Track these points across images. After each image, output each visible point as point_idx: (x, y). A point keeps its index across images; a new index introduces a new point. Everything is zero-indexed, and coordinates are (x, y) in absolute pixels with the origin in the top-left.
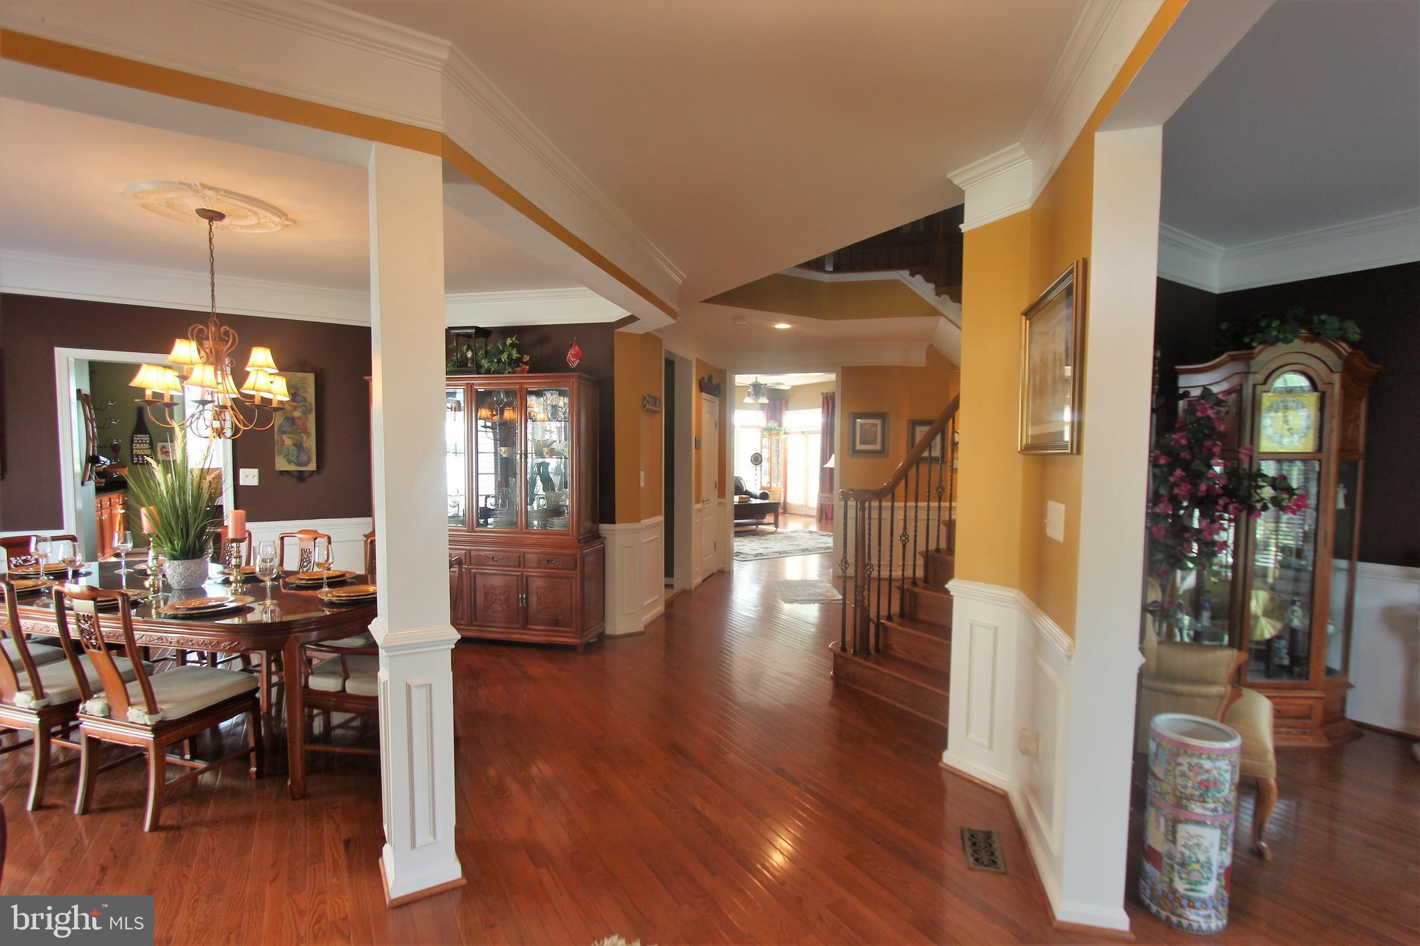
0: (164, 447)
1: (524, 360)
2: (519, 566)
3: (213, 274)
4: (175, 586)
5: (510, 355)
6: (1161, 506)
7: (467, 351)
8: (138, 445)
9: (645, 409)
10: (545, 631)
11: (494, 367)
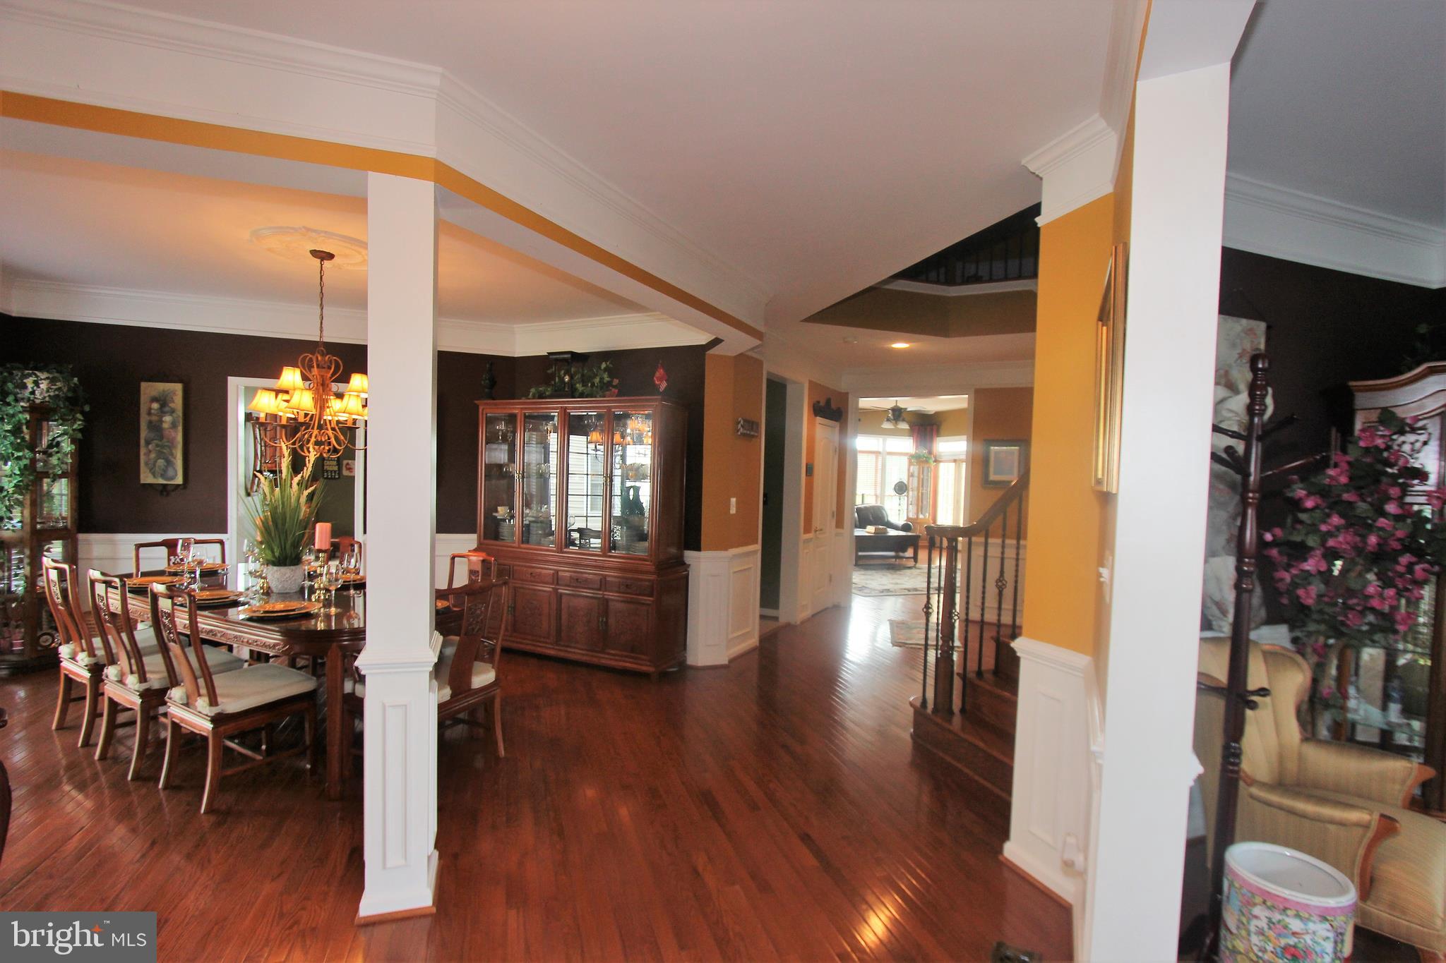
0: (348, 464)
1: (614, 384)
2: (600, 590)
3: (322, 308)
4: (275, 590)
5: (602, 379)
7: (565, 376)
8: (328, 462)
9: (739, 433)
10: (622, 656)
11: (587, 390)
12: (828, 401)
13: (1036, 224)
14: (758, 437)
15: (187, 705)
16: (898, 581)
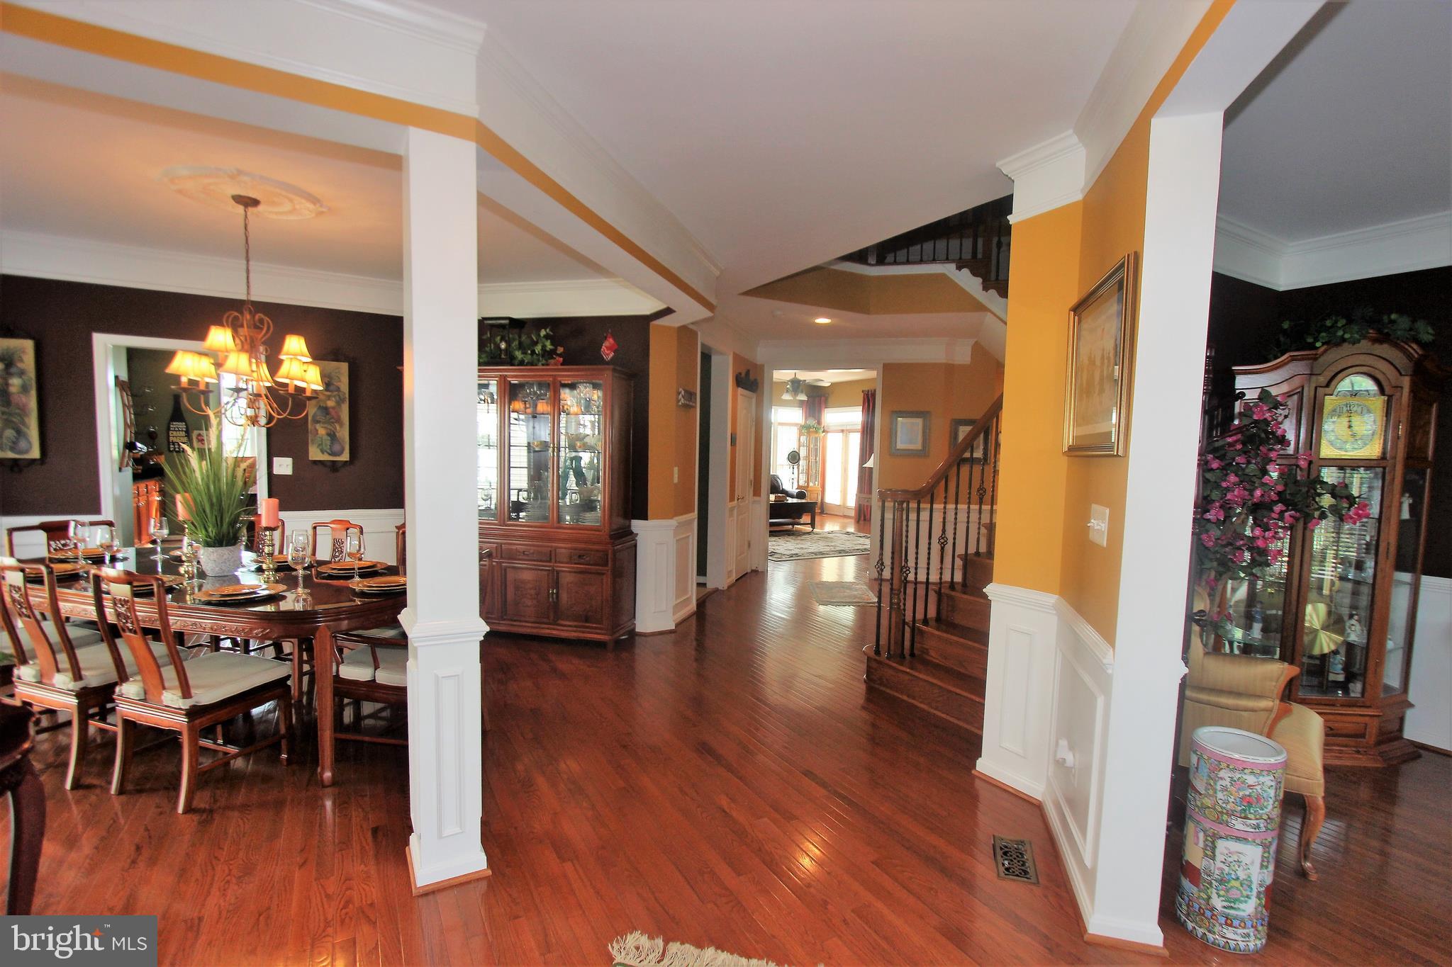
0: (199, 435)
1: (558, 352)
2: (550, 561)
3: (248, 261)
4: (209, 573)
5: (544, 347)
6: (1213, 512)
7: (501, 342)
8: (174, 433)
9: (680, 404)
10: (575, 626)
11: (528, 358)
12: (748, 373)
13: (1008, 221)
14: (695, 407)
15: (145, 700)
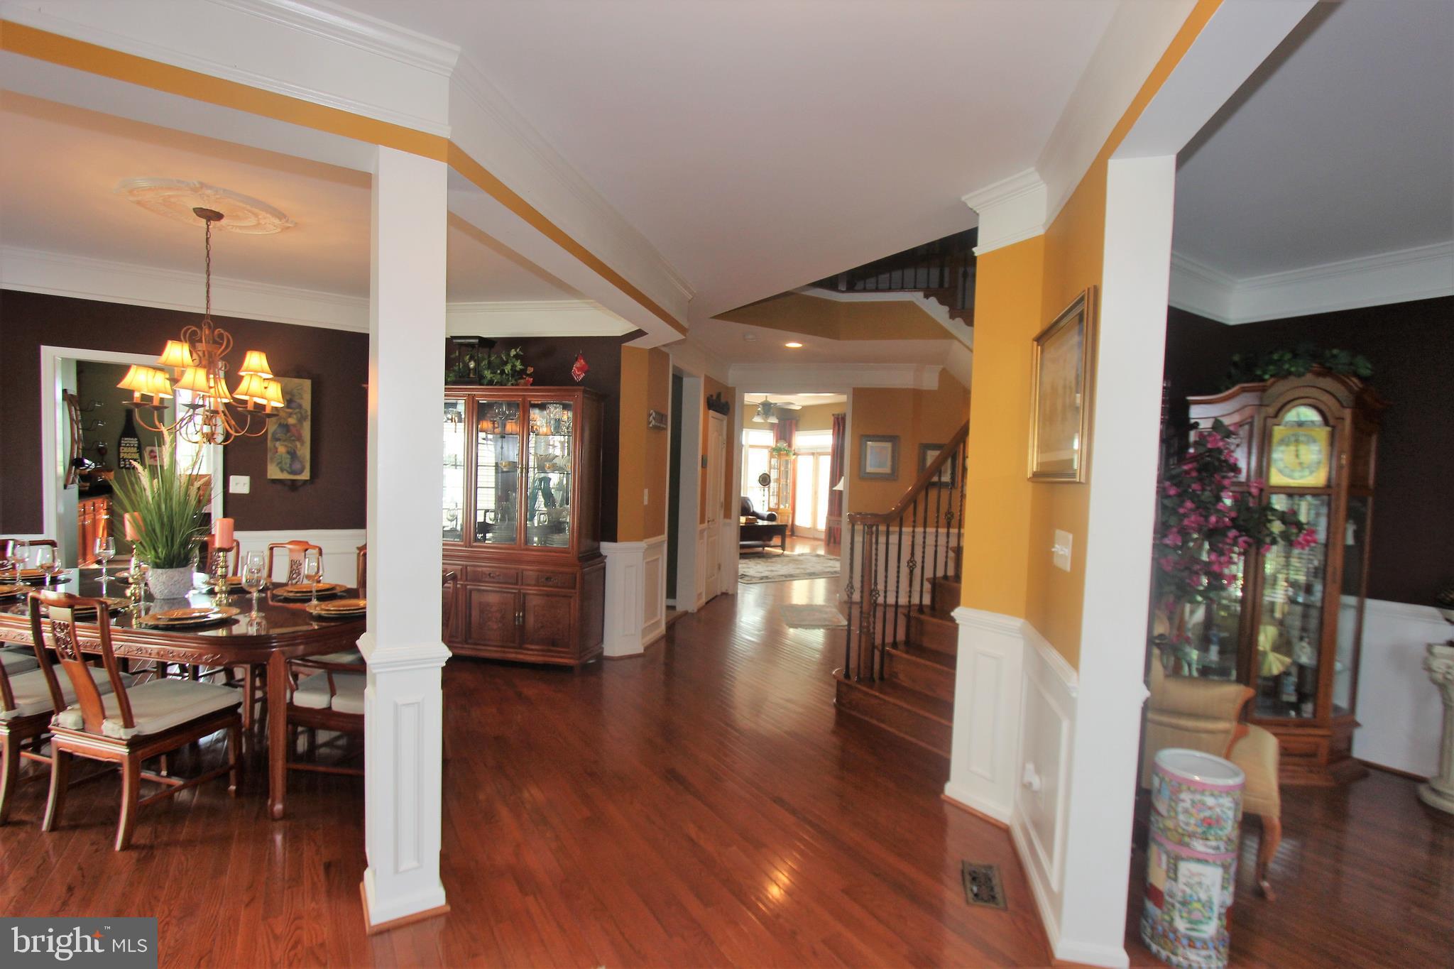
1: (528, 372)
2: (516, 584)
3: (209, 275)
4: (158, 596)
5: (514, 366)
6: (1171, 537)
7: (470, 361)
8: (125, 449)
9: (651, 425)
10: (543, 651)
11: (497, 378)
12: (719, 395)
13: (973, 253)
14: (666, 429)
15: (84, 731)
16: (773, 569)
